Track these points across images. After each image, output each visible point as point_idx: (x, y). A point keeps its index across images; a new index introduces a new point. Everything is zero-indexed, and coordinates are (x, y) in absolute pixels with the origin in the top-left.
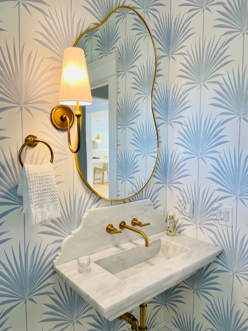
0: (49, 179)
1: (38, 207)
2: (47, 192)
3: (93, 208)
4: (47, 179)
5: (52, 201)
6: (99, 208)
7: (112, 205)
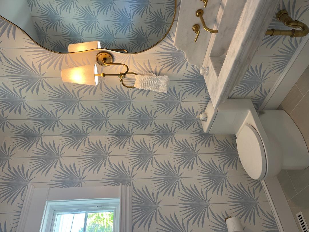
0: (144, 81)
1: (159, 87)
2: (151, 83)
3: (174, 39)
4: (144, 82)
5: (157, 80)
6: (175, 34)
7: (177, 21)
